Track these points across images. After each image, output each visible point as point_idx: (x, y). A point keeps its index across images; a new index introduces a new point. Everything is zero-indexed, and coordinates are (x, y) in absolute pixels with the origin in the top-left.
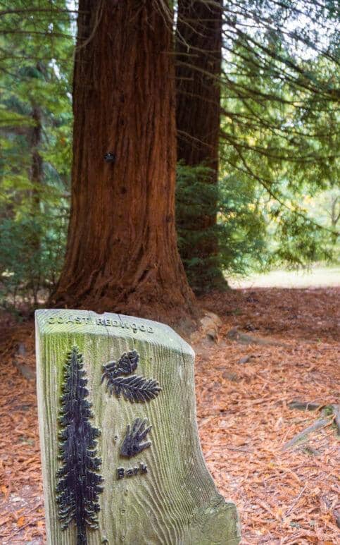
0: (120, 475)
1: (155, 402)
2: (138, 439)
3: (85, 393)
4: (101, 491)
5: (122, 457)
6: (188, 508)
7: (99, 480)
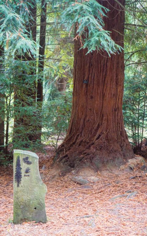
0: (25, 175)
1: (31, 165)
2: (28, 170)
3: (20, 162)
4: (22, 178)
5: (25, 173)
6: (37, 184)
7: (21, 176)
